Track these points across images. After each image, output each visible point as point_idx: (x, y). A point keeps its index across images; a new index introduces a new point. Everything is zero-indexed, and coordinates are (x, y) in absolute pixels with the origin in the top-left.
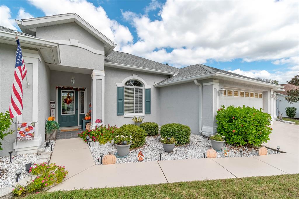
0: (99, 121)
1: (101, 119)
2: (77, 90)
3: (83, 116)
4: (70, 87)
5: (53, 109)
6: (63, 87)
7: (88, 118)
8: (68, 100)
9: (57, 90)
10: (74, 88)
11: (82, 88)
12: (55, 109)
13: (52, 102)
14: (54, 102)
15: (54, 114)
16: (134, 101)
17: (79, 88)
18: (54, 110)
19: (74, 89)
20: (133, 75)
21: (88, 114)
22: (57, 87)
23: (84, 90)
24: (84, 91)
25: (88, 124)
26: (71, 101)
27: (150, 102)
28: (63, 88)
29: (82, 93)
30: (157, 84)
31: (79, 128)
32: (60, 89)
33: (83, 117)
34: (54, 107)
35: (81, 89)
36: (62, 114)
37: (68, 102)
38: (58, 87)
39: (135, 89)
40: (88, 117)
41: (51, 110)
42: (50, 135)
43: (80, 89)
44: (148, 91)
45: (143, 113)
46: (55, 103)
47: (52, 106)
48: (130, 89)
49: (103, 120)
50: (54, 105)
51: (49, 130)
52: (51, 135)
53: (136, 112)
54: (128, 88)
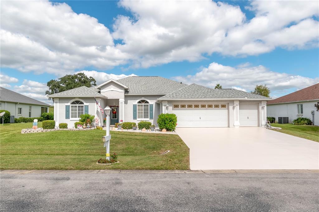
0: (122, 121)
16: (143, 111)
19: (117, 107)
20: (142, 98)
36: (112, 119)
39: (144, 105)
44: (152, 106)
45: (149, 119)
48: (141, 105)
53: (144, 118)
54: (139, 105)
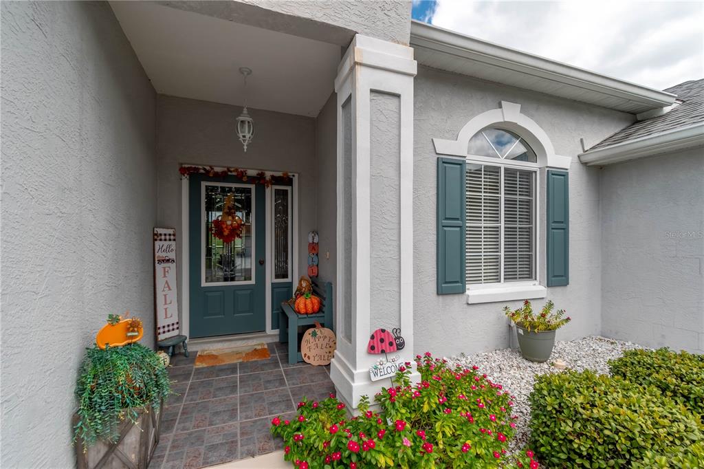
0: (387, 342)
1: (398, 330)
2: (260, 181)
3: (286, 289)
4: (236, 170)
5: (168, 261)
6: (208, 168)
7: (309, 306)
8: (229, 223)
9: (185, 182)
10: (252, 173)
11: (280, 174)
12: (177, 261)
13: (160, 231)
14: (171, 231)
15: (173, 285)
16: (502, 225)
17: (268, 175)
18: (173, 266)
19: (251, 180)
20: (500, 106)
21: (304, 284)
22: (183, 171)
23: (289, 182)
24: (289, 188)
25: (311, 330)
26: (240, 225)
27: (565, 230)
28: (207, 176)
29: (282, 196)
30: (593, 148)
31: (270, 340)
32: (195, 176)
33: (284, 294)
34: (172, 255)
35: (276, 180)
36: (204, 284)
37: (226, 233)
38: (189, 169)
39: (506, 169)
40: (308, 301)
41: (159, 267)
42: (103, 450)
43: (273, 177)
44: (558, 178)
45: (537, 283)
46: (175, 237)
47: (163, 249)
48: (487, 169)
49: (407, 334)
50: (173, 247)
51: (93, 419)
52: (112, 447)
53: (511, 277)
54: (478, 169)
